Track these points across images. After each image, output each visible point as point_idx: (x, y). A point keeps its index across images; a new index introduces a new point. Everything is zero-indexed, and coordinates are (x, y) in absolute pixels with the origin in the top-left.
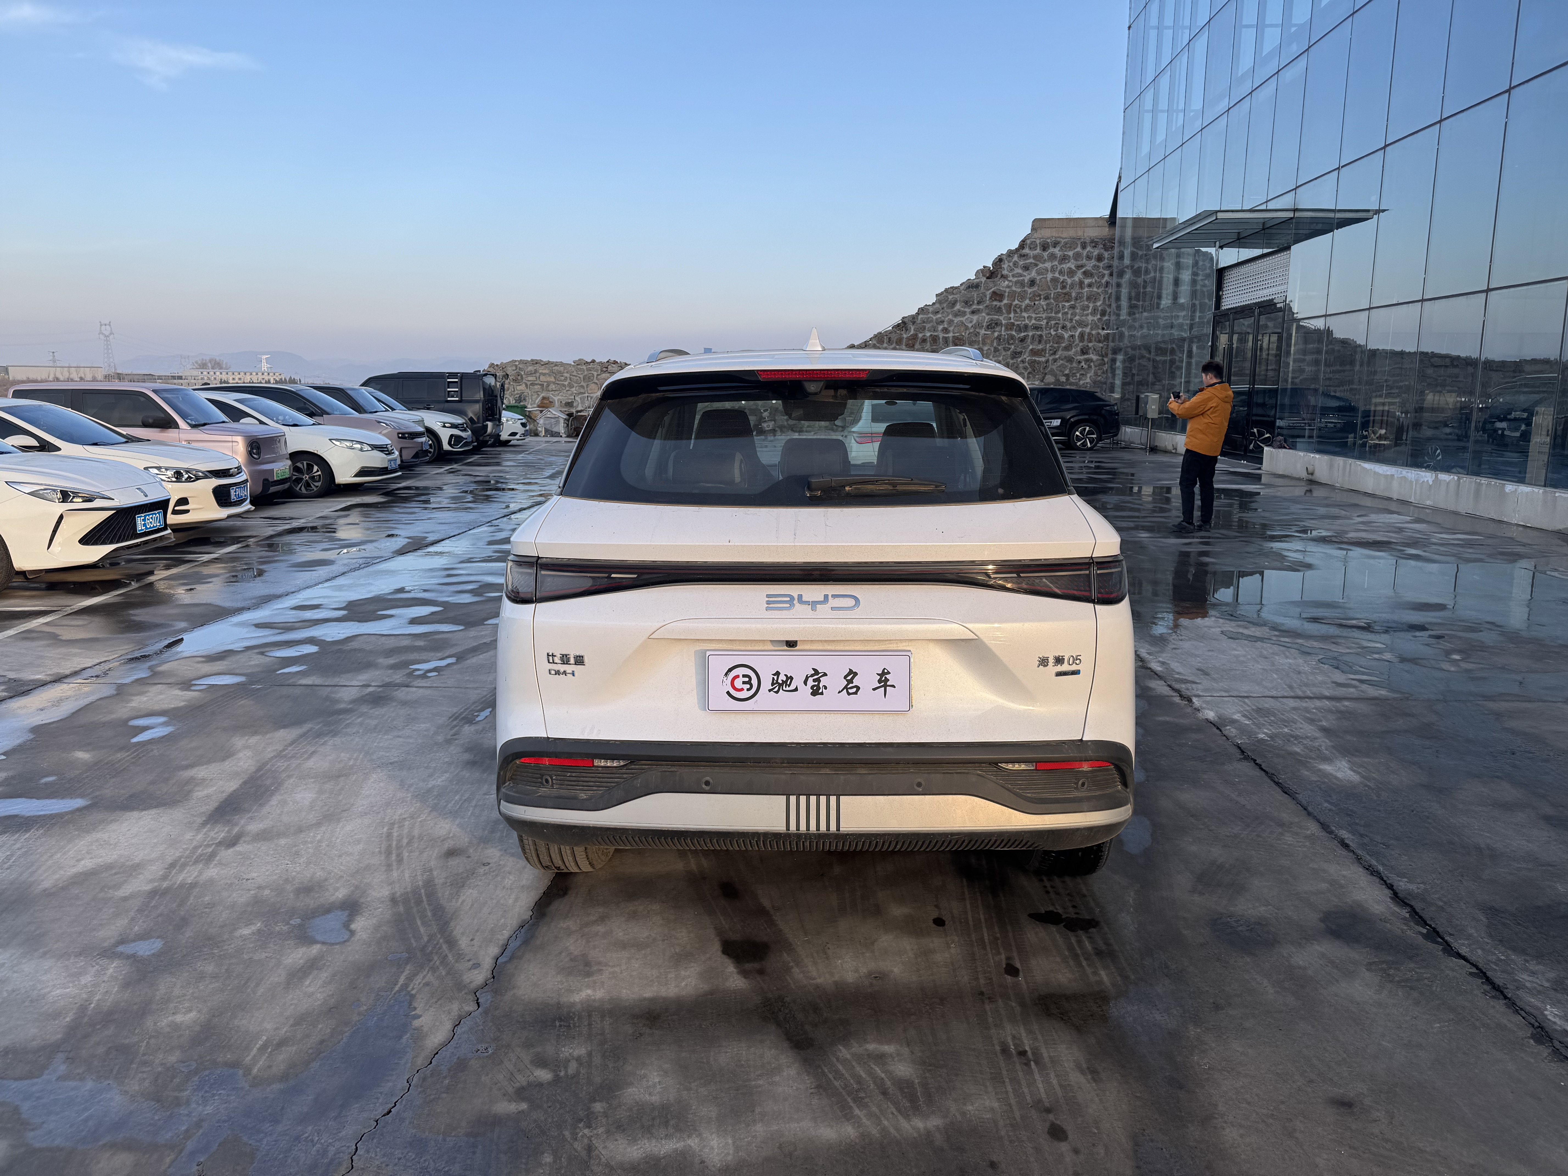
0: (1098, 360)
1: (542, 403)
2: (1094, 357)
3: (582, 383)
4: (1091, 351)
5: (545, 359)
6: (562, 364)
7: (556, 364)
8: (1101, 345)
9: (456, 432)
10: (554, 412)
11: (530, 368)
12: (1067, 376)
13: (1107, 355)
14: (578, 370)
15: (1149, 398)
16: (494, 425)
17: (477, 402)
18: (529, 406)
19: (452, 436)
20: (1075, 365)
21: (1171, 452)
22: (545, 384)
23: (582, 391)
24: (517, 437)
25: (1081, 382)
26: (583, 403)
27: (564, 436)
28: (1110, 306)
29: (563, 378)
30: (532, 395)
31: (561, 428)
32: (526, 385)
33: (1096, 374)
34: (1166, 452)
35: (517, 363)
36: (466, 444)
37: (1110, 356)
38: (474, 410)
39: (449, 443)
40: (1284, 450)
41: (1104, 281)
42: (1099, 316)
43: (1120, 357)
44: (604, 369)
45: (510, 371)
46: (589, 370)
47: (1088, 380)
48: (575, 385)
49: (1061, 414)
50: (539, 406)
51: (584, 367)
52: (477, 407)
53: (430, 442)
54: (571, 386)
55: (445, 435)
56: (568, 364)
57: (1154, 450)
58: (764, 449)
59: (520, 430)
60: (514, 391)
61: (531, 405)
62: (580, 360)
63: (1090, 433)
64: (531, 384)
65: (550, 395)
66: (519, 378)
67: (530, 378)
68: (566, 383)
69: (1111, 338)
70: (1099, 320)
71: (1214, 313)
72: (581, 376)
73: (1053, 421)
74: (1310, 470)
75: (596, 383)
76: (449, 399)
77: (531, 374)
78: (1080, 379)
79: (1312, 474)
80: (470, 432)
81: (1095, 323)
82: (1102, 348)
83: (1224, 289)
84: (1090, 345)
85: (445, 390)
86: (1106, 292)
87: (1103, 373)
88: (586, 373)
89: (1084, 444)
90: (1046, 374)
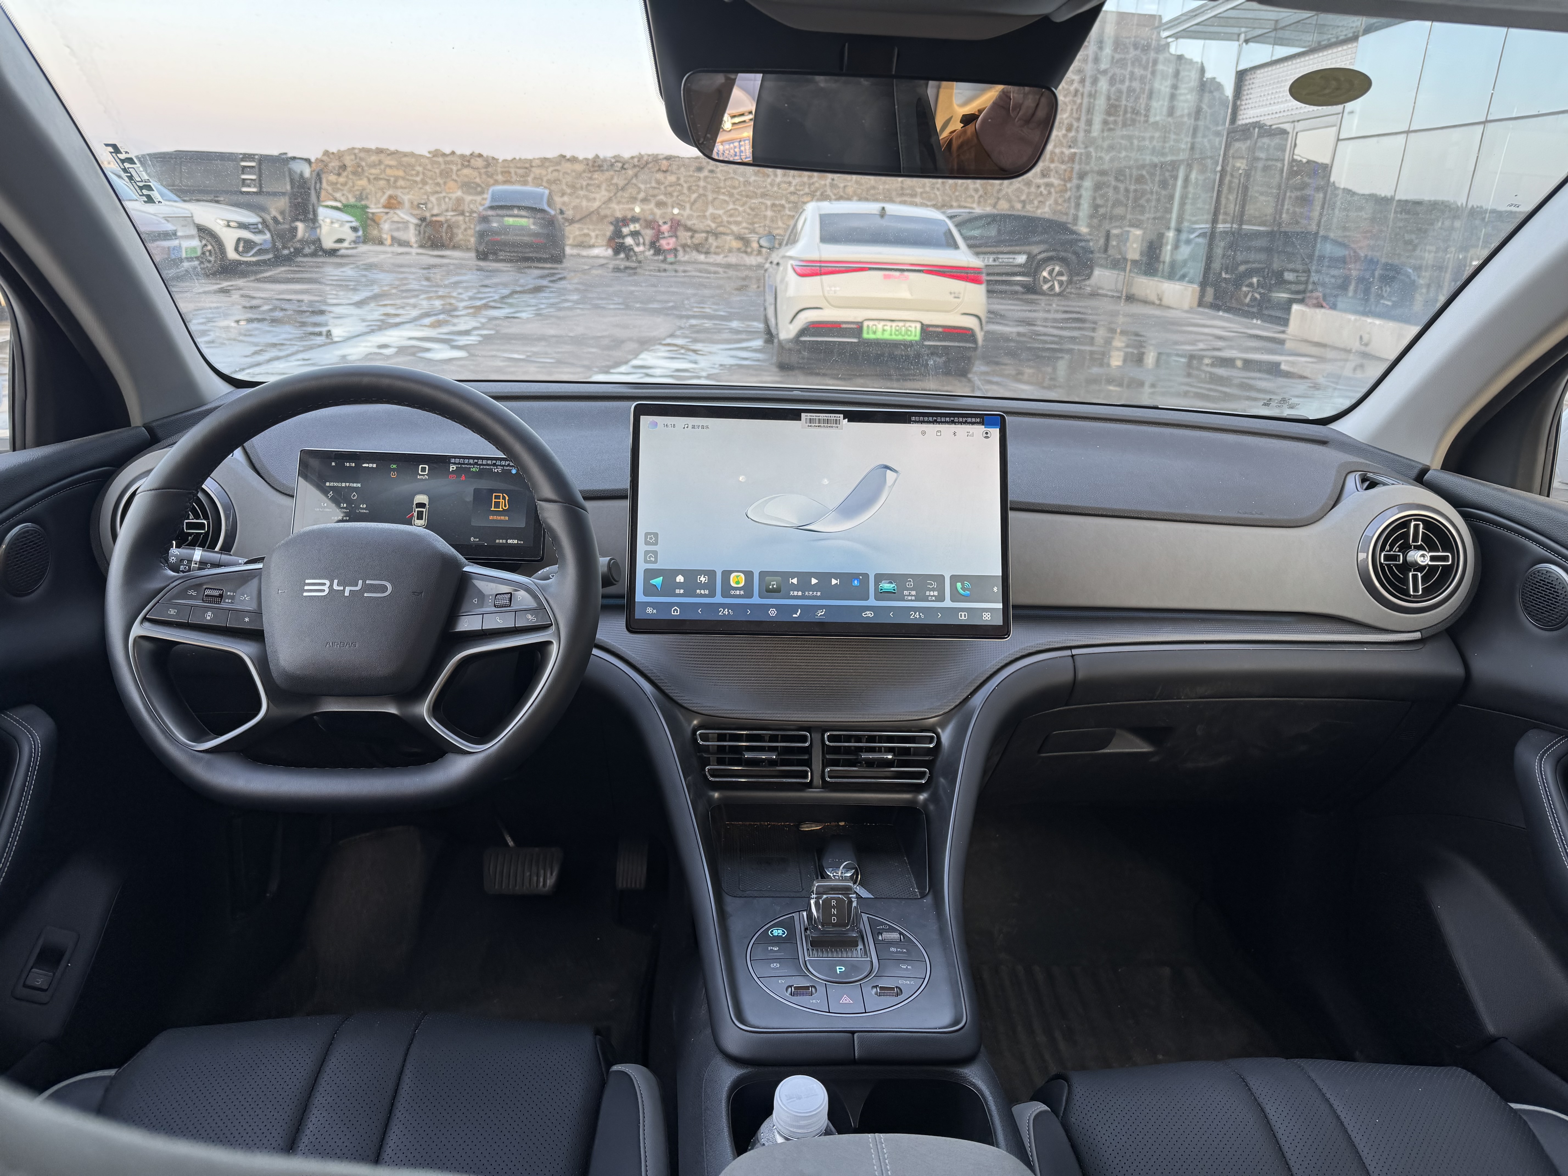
0: (1059, 185)
1: (389, 203)
2: (1056, 182)
3: (439, 180)
4: (1052, 174)
5: (392, 148)
6: (412, 155)
7: (405, 155)
8: (1063, 167)
9: (246, 234)
10: (402, 215)
11: (374, 158)
12: (1024, 202)
13: (1070, 179)
14: (433, 163)
15: (1131, 235)
16: (307, 227)
17: (284, 194)
18: (372, 206)
19: (239, 240)
20: (1033, 189)
21: (1153, 303)
22: (392, 179)
23: (438, 189)
24: (346, 244)
25: (1039, 211)
26: (439, 205)
27: (415, 245)
28: (1078, 119)
29: (414, 172)
30: (376, 193)
31: (411, 235)
32: (369, 180)
33: (1056, 202)
34: (1146, 302)
35: (356, 151)
36: (260, 252)
37: (1075, 181)
38: (277, 207)
39: (236, 249)
40: (1323, 310)
41: (1072, 88)
42: (1064, 132)
43: (1088, 183)
44: (466, 163)
45: (348, 160)
46: (446, 163)
47: (1047, 209)
48: (430, 182)
49: (1027, 248)
50: (385, 207)
51: (440, 159)
52: (283, 203)
53: (209, 247)
54: (424, 182)
55: (229, 238)
56: (420, 155)
57: (1130, 298)
58: (663, 274)
59: (350, 236)
60: (353, 186)
61: (376, 204)
62: (436, 150)
63: (1060, 274)
64: (375, 179)
65: (399, 193)
66: (360, 170)
67: (373, 171)
68: (418, 179)
69: (1077, 158)
70: (1065, 136)
71: (1228, 129)
72: (437, 171)
73: (1016, 256)
74: (1366, 338)
75: (455, 181)
76: (245, 189)
77: (373, 165)
78: (1038, 208)
79: (1366, 345)
80: (268, 236)
81: (1060, 140)
82: (1065, 170)
83: (1244, 98)
84: (1052, 166)
85: (238, 176)
86: (1074, 102)
87: (1064, 201)
88: (443, 167)
89: (1052, 288)
90: (999, 199)
